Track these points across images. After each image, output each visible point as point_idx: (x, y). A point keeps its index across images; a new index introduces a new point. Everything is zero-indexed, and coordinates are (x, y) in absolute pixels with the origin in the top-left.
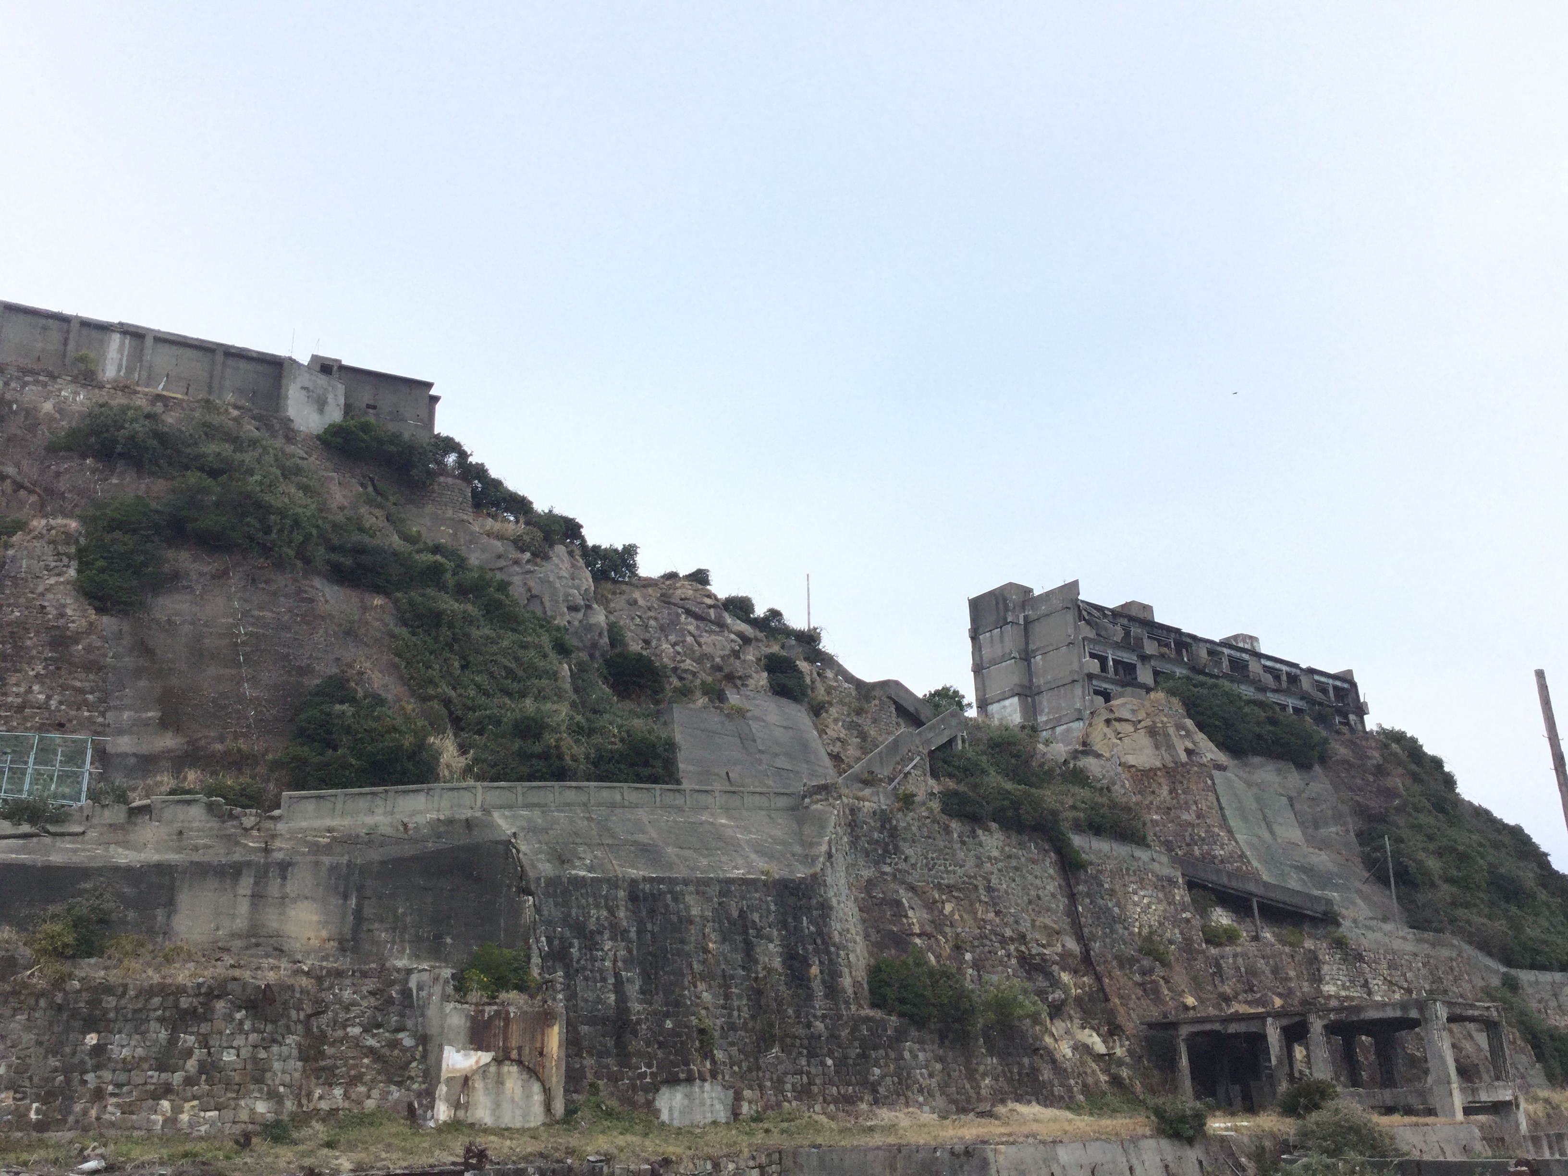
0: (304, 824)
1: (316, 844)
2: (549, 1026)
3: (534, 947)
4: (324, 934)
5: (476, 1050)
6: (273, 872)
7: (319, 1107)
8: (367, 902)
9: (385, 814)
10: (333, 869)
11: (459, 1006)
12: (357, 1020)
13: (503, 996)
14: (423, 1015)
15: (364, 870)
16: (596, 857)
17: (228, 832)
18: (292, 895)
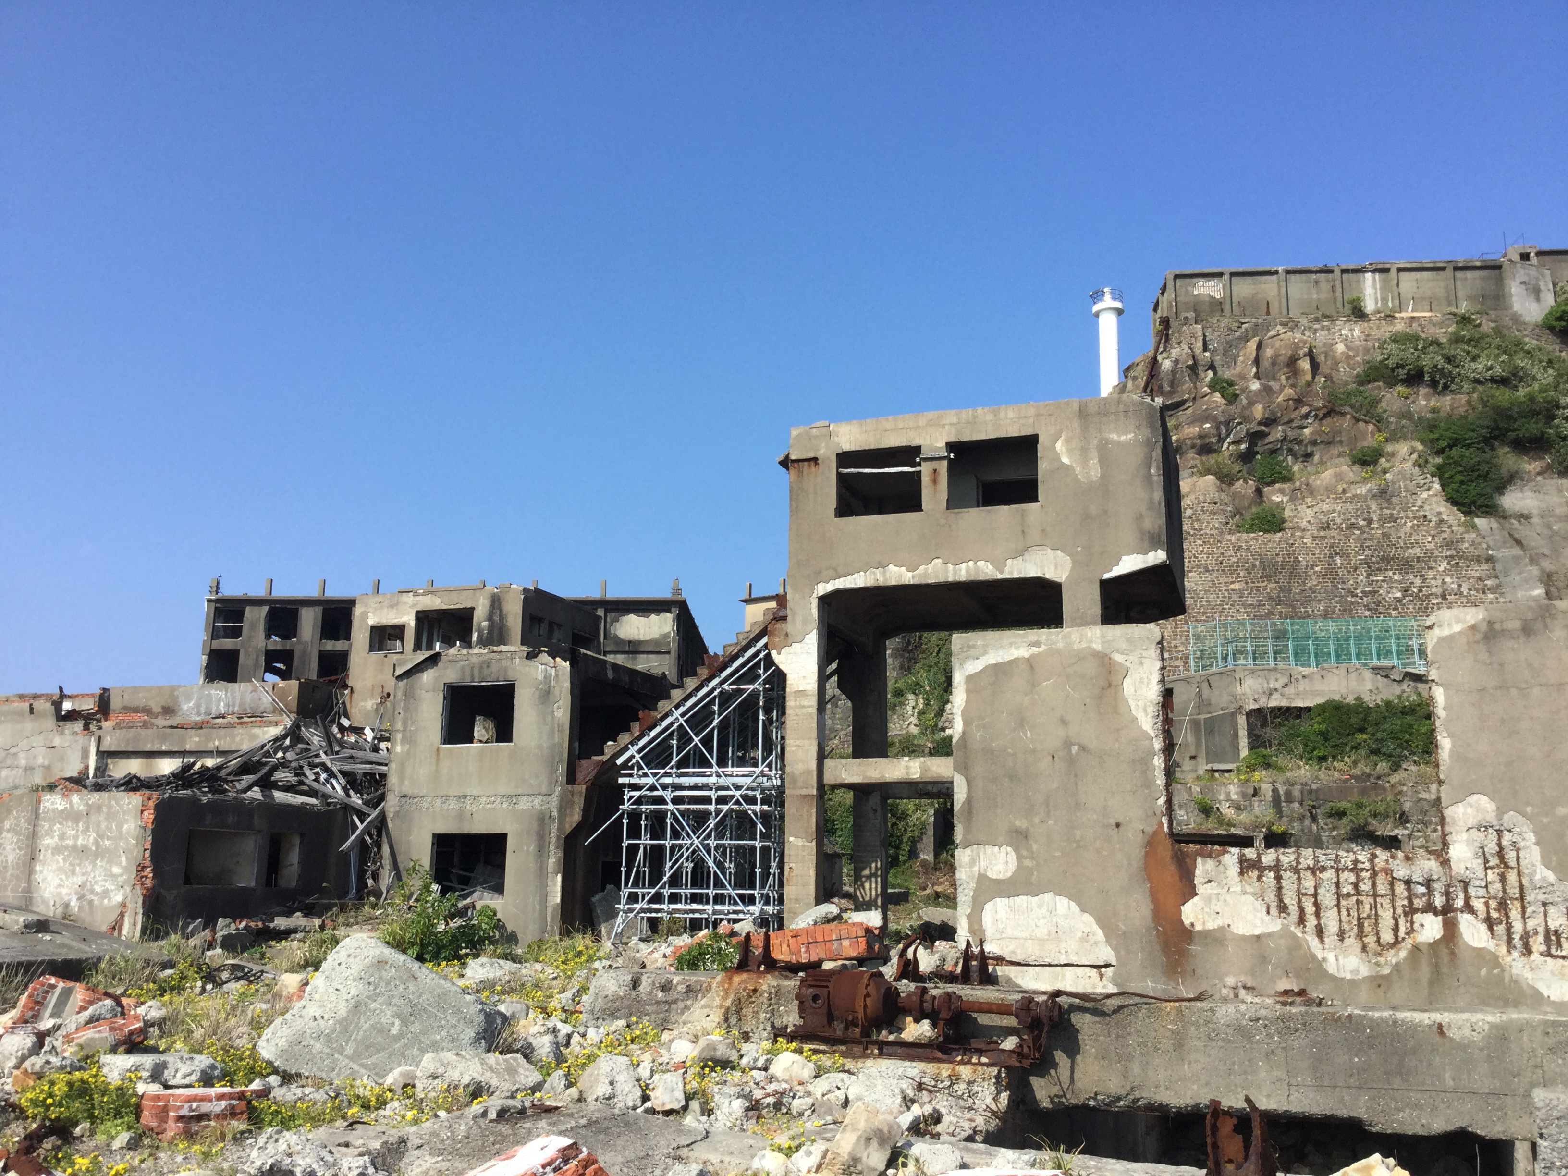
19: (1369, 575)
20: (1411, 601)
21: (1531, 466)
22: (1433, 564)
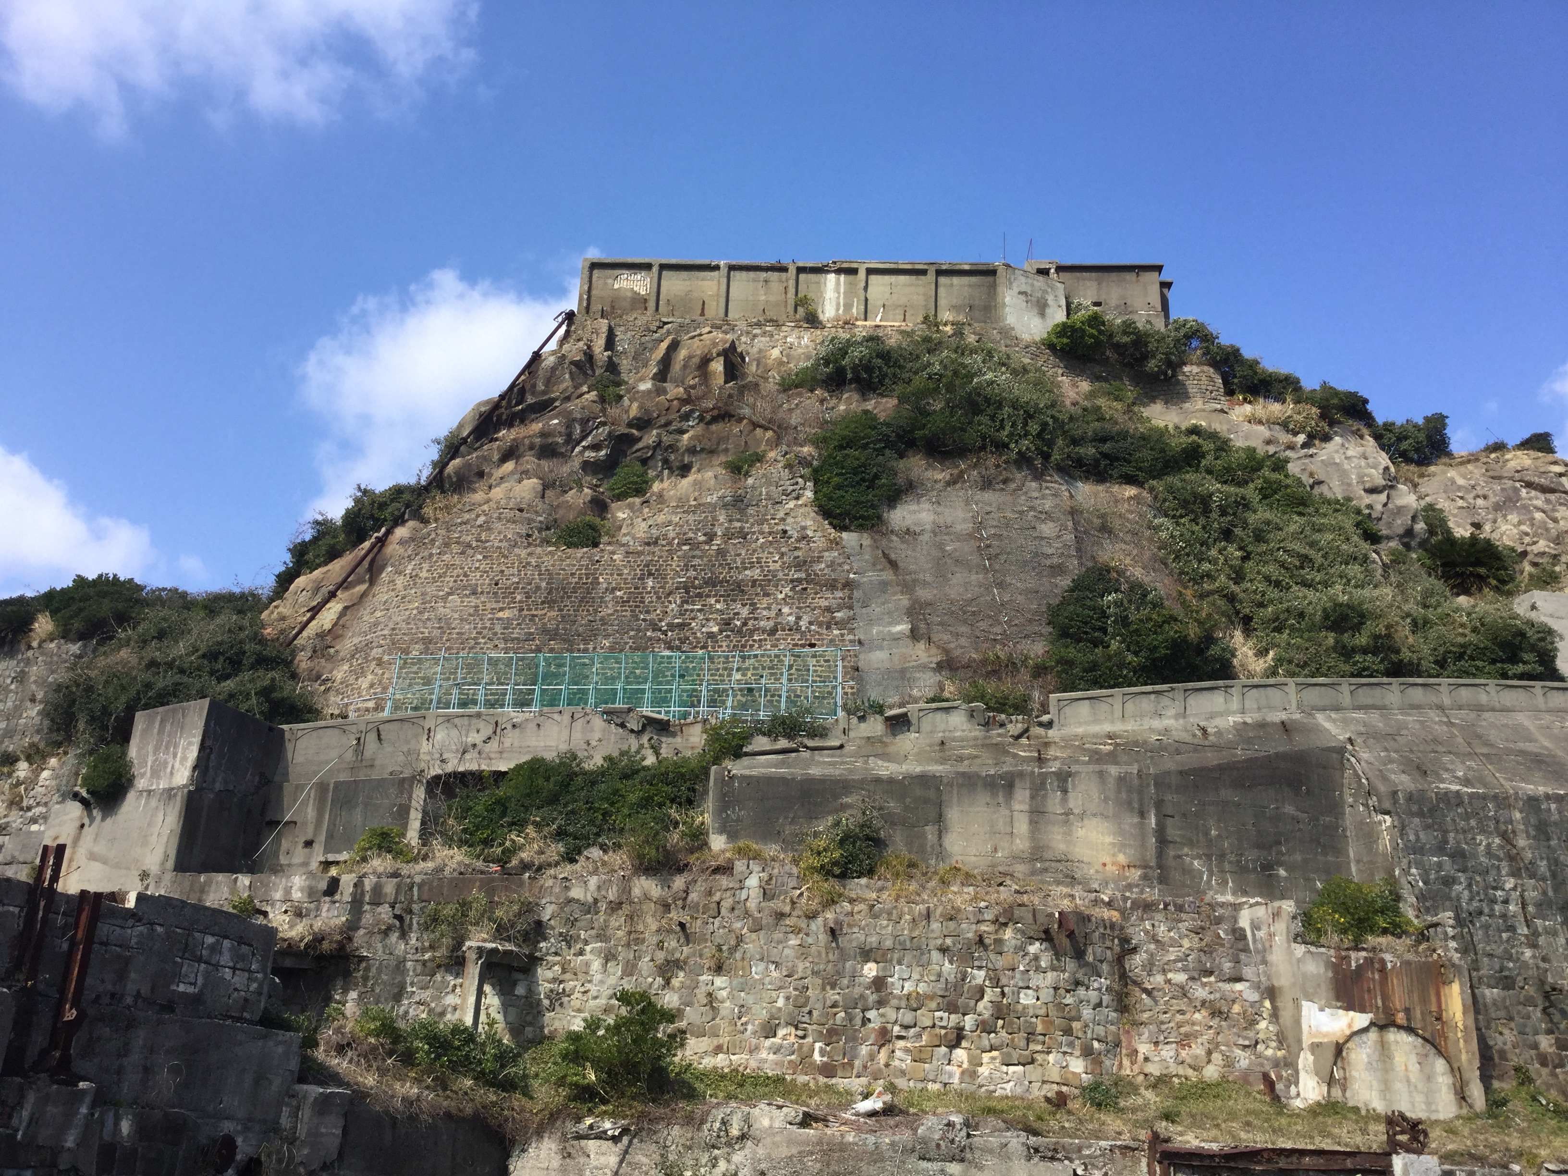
0: (1080, 730)
1: (1097, 752)
2: (1444, 983)
3: (1403, 881)
4: (1122, 859)
5: (1348, 1008)
6: (1051, 784)
7: (1147, 1071)
8: (1169, 821)
9: (1176, 717)
10: (1121, 780)
11: (1313, 949)
12: (1180, 965)
13: (1372, 940)
14: (1265, 962)
15: (1161, 782)
16: (1470, 768)
17: (994, 741)
18: (1076, 811)
19: (684, 602)
20: (728, 636)
21: (940, 475)
22: (771, 589)
